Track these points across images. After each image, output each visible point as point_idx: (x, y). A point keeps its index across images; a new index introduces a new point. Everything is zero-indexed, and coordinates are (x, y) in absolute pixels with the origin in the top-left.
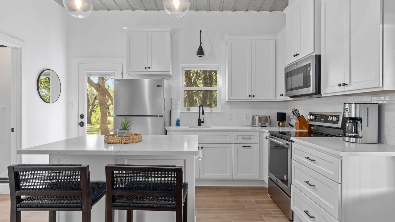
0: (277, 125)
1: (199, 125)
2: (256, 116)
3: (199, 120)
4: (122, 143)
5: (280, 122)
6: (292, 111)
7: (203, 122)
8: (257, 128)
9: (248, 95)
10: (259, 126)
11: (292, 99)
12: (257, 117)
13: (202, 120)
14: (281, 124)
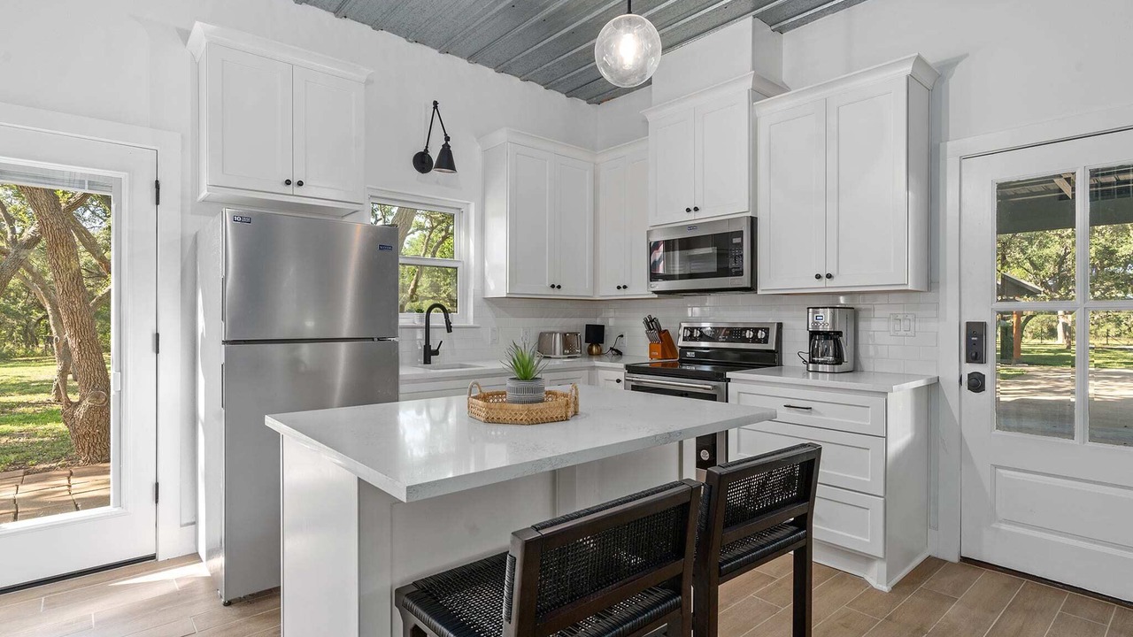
0: (585, 351)
1: (427, 361)
2: (556, 333)
3: (427, 347)
4: (566, 416)
5: (591, 345)
6: (646, 321)
7: (436, 353)
8: (558, 362)
9: (548, 284)
10: (563, 356)
11: (656, 296)
12: (558, 335)
13: (434, 347)
14: (594, 349)
